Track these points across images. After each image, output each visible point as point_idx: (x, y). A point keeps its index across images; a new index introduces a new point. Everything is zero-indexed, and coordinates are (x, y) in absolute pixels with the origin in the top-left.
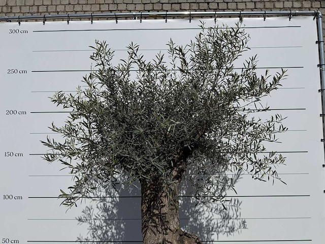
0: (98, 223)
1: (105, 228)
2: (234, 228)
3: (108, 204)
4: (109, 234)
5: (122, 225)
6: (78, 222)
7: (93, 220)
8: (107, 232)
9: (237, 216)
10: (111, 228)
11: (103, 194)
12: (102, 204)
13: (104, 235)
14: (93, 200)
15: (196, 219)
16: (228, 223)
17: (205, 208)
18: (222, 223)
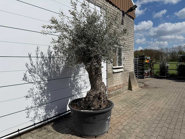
0: (37, 96)
1: (41, 98)
3: (42, 85)
4: (43, 100)
5: (49, 95)
6: (26, 98)
7: (34, 95)
10: (44, 98)
11: (39, 80)
12: (39, 85)
13: (41, 102)
14: (34, 84)
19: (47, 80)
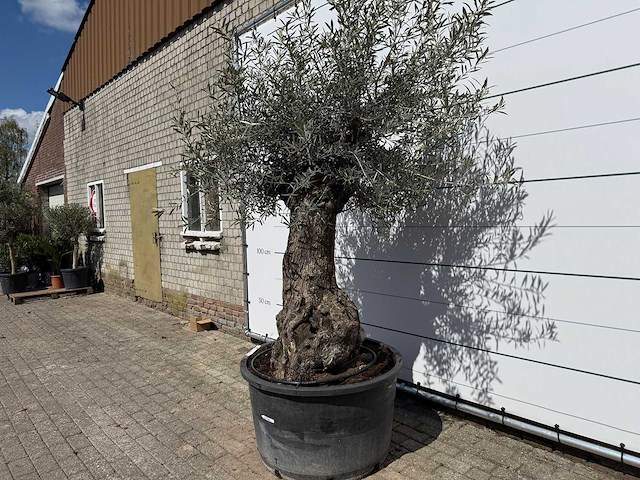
2: (529, 335)
15: (459, 307)
16: (519, 322)
17: (476, 289)
18: (506, 321)
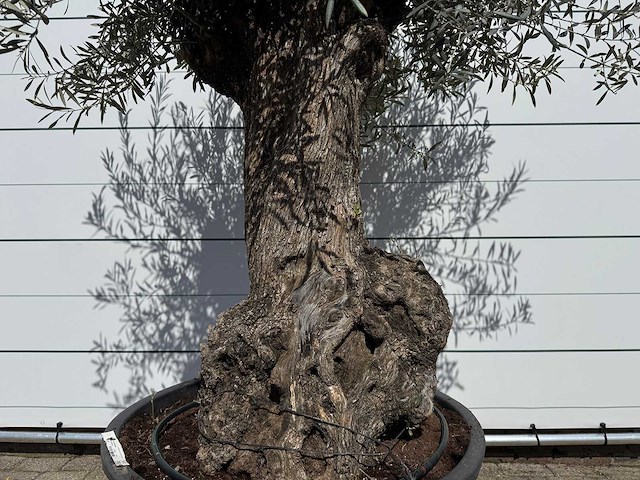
0: (146, 304)
1: (164, 317)
2: (498, 321)
3: (173, 258)
4: (176, 332)
5: (209, 310)
6: (95, 301)
7: (133, 299)
8: (169, 327)
9: (508, 288)
10: (180, 318)
11: (160, 231)
12: (156, 256)
13: (161, 336)
14: (133, 246)
16: (484, 305)
18: (466, 306)
19: (198, 235)
